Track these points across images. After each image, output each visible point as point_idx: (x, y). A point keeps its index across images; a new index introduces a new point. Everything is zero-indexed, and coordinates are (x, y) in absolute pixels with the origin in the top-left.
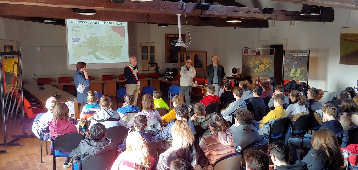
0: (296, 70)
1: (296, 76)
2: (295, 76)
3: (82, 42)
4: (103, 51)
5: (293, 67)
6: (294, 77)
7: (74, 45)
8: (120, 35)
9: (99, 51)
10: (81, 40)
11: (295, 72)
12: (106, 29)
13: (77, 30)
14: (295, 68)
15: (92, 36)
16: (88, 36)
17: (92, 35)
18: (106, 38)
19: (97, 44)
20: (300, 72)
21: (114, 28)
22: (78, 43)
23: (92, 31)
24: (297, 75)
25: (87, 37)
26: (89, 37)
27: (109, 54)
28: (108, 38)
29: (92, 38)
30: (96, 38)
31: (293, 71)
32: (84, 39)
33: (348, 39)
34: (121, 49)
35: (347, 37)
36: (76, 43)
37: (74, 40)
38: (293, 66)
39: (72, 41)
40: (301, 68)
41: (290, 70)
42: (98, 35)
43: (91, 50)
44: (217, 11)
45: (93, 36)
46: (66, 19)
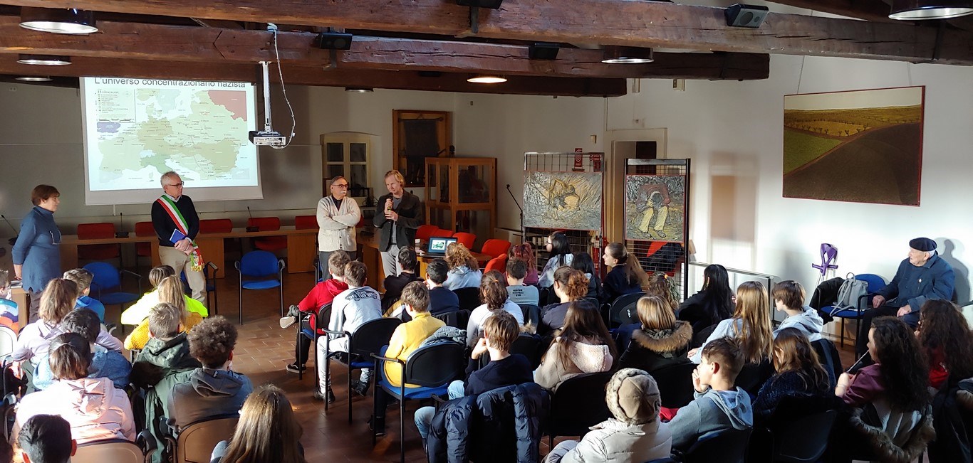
0: (656, 212)
1: (656, 228)
2: (654, 230)
3: (126, 133)
4: (184, 155)
5: (650, 203)
6: (652, 233)
7: (102, 141)
8: (233, 114)
9: (172, 156)
10: (124, 127)
11: (653, 218)
12: (192, 98)
13: (111, 101)
14: (653, 207)
15: (155, 117)
16: (142, 117)
17: (155, 114)
18: (193, 123)
19: (166, 139)
20: (665, 218)
21: (216, 97)
22: (116, 135)
23: (153, 104)
24: (660, 225)
25: (139, 120)
26: (147, 120)
27: (203, 163)
28: (198, 122)
29: (153, 122)
30: (165, 123)
31: (649, 214)
32: (130, 125)
33: (801, 128)
34: (235, 151)
35: (798, 121)
36: (109, 137)
37: (103, 126)
38: (647, 202)
39: (98, 131)
40: (668, 207)
41: (641, 213)
42: (171, 115)
43: (150, 153)
44: (380, 52)
45: (157, 117)
46: (80, 78)
